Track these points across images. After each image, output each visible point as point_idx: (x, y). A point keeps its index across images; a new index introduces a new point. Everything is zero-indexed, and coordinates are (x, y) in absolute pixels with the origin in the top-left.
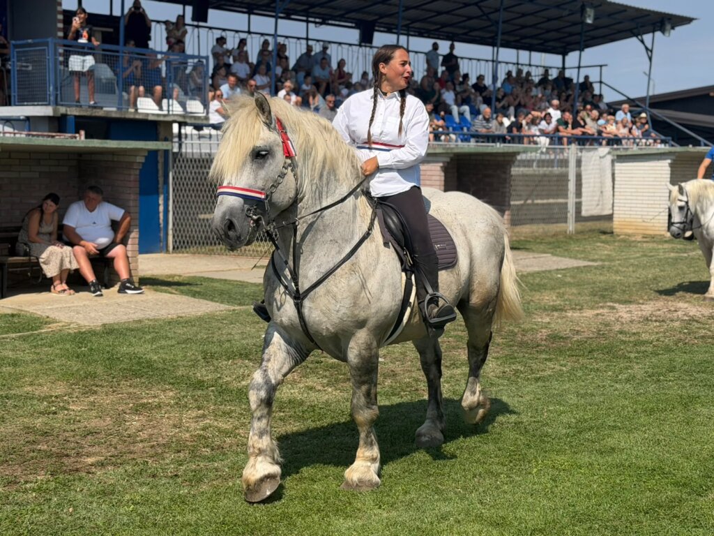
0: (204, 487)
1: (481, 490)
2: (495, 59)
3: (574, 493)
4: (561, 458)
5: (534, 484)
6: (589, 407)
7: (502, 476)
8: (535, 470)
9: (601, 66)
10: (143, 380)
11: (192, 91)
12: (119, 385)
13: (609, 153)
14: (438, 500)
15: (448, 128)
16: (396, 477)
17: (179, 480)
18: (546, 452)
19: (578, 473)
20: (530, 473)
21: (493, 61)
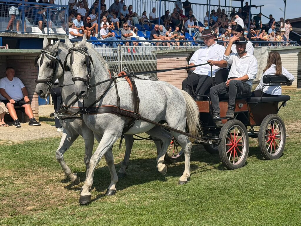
0: (88, 220)
1: (225, 217)
2: (208, 4)
3: (270, 217)
4: (261, 201)
5: (250, 214)
6: (271, 176)
7: (234, 210)
8: (249, 207)
9: (261, 6)
10: (49, 168)
11: (59, 23)
12: (37, 171)
13: (267, 50)
14: (205, 223)
15: (186, 39)
16: (182, 212)
17: (76, 217)
18: (253, 198)
19: (271, 208)
20: (247, 208)
21: (207, 5)
